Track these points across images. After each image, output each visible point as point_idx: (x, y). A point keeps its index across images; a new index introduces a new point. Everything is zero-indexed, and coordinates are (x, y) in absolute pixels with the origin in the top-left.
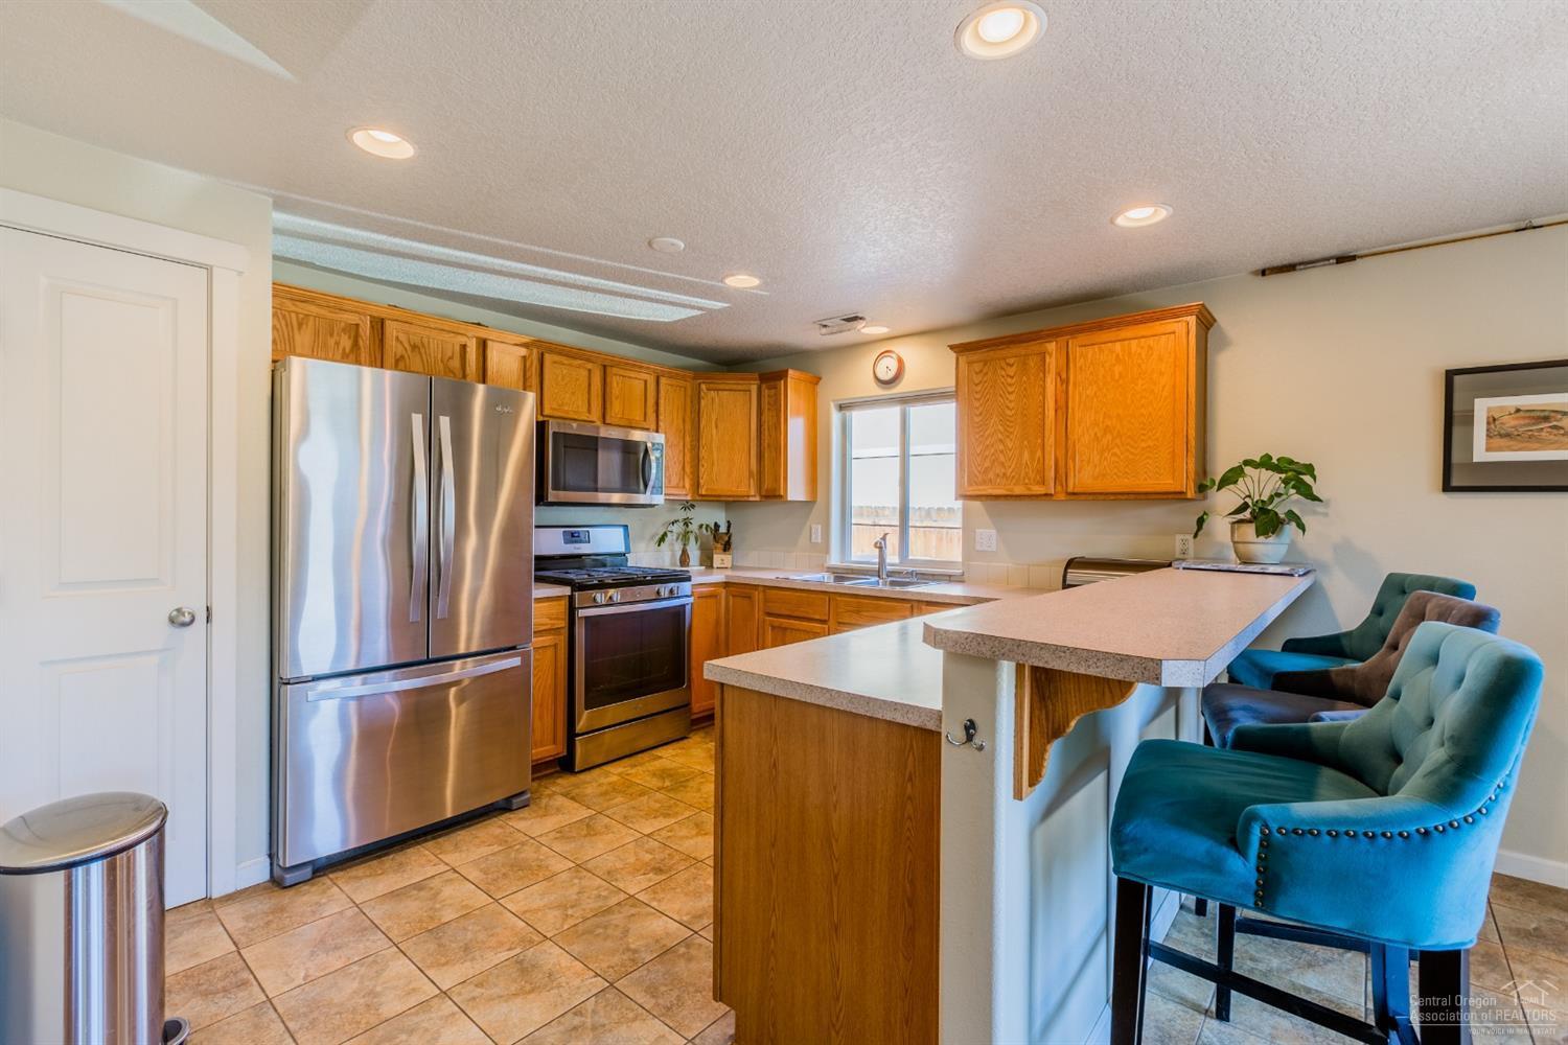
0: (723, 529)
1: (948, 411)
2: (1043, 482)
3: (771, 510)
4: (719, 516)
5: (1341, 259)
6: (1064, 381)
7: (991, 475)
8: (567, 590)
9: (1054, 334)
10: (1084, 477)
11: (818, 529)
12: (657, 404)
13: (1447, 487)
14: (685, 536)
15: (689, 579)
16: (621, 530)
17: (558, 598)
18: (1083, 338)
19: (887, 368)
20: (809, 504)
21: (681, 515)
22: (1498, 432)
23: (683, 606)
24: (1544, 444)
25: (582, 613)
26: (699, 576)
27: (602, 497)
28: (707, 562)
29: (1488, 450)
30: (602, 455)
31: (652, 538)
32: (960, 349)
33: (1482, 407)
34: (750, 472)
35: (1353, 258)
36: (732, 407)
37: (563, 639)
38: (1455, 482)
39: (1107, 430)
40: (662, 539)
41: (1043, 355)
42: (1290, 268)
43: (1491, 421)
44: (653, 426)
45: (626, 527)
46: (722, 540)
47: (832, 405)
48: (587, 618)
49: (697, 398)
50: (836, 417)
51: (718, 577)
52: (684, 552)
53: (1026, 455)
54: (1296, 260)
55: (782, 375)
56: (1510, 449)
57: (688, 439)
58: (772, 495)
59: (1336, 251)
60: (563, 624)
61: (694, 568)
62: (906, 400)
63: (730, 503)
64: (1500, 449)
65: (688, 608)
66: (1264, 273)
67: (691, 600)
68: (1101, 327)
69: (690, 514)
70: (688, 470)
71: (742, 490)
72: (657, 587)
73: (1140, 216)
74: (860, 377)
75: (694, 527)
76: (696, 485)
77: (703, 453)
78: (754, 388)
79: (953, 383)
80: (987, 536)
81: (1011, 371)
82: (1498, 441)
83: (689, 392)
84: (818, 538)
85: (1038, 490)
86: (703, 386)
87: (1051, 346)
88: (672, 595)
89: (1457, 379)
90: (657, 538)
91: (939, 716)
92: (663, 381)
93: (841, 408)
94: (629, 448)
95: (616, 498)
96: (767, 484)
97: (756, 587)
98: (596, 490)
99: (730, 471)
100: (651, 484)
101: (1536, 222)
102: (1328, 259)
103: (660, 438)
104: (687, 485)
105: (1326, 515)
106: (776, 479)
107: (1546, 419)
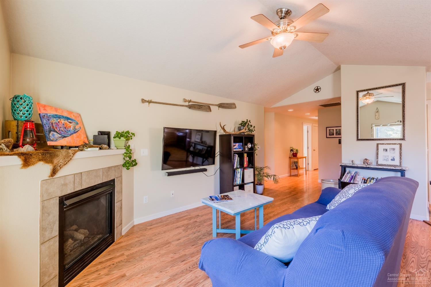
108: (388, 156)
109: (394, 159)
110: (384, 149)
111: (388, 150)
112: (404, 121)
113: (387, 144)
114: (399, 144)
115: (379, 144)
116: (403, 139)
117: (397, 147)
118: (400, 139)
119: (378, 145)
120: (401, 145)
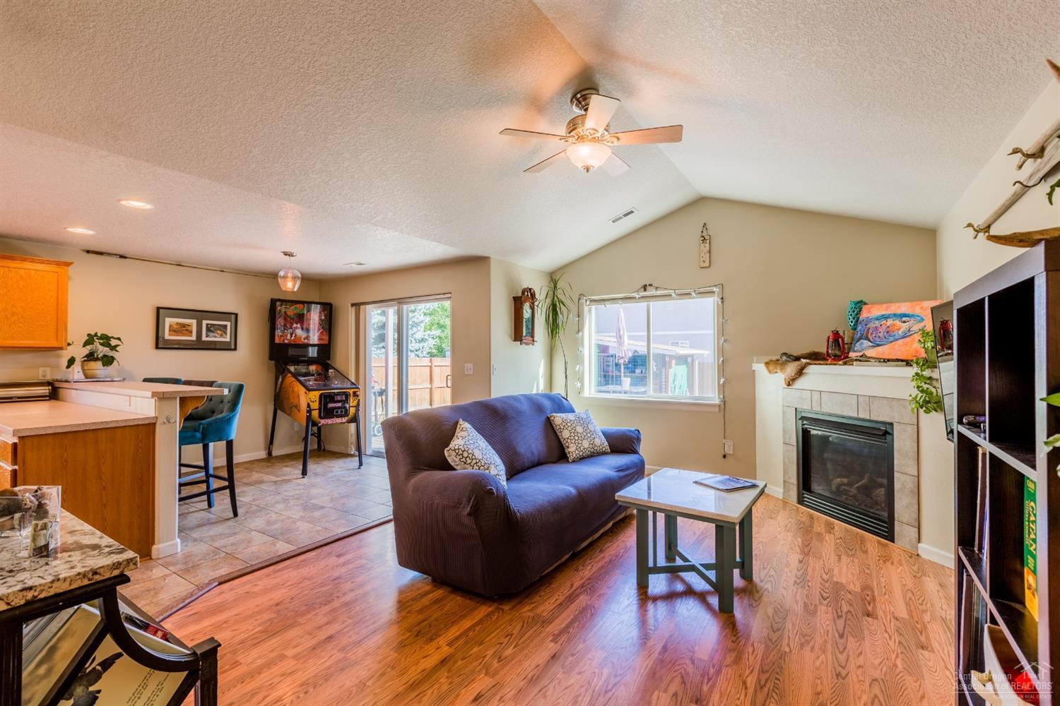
5: (122, 257)
13: (157, 347)
22: (172, 330)
24: (183, 334)
29: (170, 335)
33: (168, 321)
35: (126, 258)
38: (160, 346)
42: (101, 253)
43: (170, 326)
54: (104, 251)
56: (175, 335)
59: (121, 253)
64: (172, 335)
66: (88, 252)
82: (171, 333)
89: (161, 310)
101: (182, 264)
102: (116, 255)
107: (184, 327)
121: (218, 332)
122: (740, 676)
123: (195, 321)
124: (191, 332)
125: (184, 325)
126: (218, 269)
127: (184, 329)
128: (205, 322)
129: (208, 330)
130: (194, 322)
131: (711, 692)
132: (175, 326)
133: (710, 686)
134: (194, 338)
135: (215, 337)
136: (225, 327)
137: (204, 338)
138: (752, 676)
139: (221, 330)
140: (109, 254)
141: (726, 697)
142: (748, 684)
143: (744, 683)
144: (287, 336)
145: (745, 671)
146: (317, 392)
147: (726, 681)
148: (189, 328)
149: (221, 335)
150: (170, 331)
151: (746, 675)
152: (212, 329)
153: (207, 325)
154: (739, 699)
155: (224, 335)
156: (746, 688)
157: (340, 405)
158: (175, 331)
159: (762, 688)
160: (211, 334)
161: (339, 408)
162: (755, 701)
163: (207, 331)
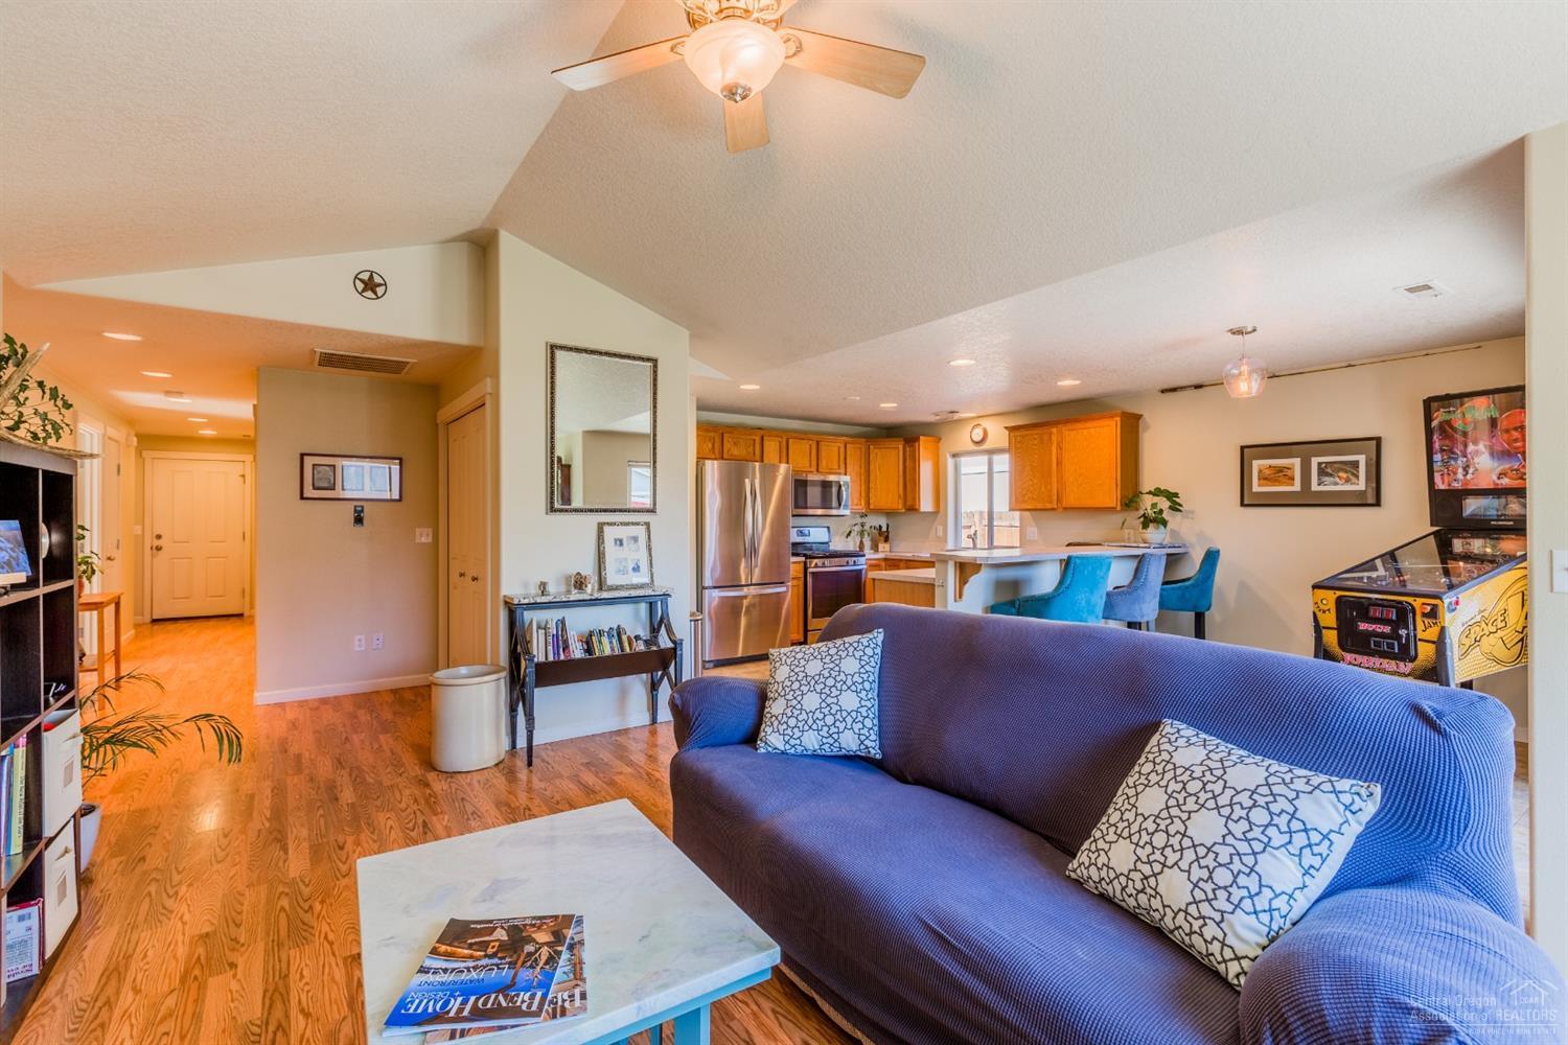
0: (884, 529)
1: (1006, 457)
2: (1051, 502)
3: (912, 517)
4: (882, 521)
5: (1198, 387)
6: (1060, 448)
7: (1026, 498)
8: (803, 559)
9: (1056, 423)
10: (1071, 499)
11: (940, 528)
12: (845, 459)
13: (1242, 504)
14: (862, 533)
15: (864, 556)
16: (826, 529)
17: (799, 562)
18: (1069, 426)
19: (978, 435)
20: (936, 513)
21: (859, 520)
22: (1263, 478)
23: (861, 570)
24: (1280, 483)
25: (810, 570)
26: (869, 554)
27: (810, 512)
28: (875, 548)
29: (1259, 485)
30: (810, 490)
31: (843, 534)
32: (1011, 429)
33: (1256, 464)
34: (899, 496)
35: (1202, 386)
36: (888, 458)
37: (801, 583)
38: (1246, 502)
39: (1081, 475)
40: (849, 534)
41: (1051, 434)
42: (1174, 390)
43: (1260, 471)
44: (843, 471)
45: (828, 528)
46: (884, 536)
47: (948, 455)
48: (813, 573)
49: (868, 454)
50: (950, 462)
51: (880, 555)
52: (861, 542)
53: (1043, 489)
54: (1179, 386)
55: (917, 439)
56: (1267, 485)
57: (863, 477)
58: (912, 508)
60: (802, 575)
61: (867, 551)
62: (991, 452)
63: (889, 514)
64: (1263, 485)
65: (864, 572)
66: (1163, 391)
67: (865, 567)
68: (1077, 421)
69: (864, 520)
70: (863, 494)
71: (895, 506)
72: (847, 559)
73: (1067, 383)
74: (963, 438)
75: (867, 527)
76: (868, 503)
77: (871, 485)
78: (901, 447)
79: (1007, 445)
80: (1033, 532)
81: (1035, 442)
82: (1262, 482)
83: (863, 450)
84: (940, 534)
85: (1049, 506)
86: (871, 447)
87: (1054, 430)
88: (855, 564)
89: (1245, 450)
90: (846, 534)
91: (934, 579)
92: (848, 446)
93: (954, 456)
94: (826, 485)
95: (820, 512)
96: (909, 503)
97: (901, 560)
98: (806, 508)
99: (887, 493)
100: (843, 504)
102: (1190, 386)
103: (847, 478)
104: (863, 504)
105: (1192, 518)
106: (914, 499)
107: (1281, 471)
108: (626, 559)
109: (638, 567)
110: (616, 540)
111: (625, 542)
112: (655, 462)
113: (622, 524)
114: (646, 523)
115: (605, 523)
116: (652, 511)
117: (641, 531)
118: (648, 511)
119: (601, 527)
120: (647, 524)
121: (1341, 474)
122: (318, 1020)
123: (1299, 459)
124: (1292, 479)
125: (1280, 470)
126: (1343, 365)
127: (1282, 474)
128: (1315, 461)
129: (1322, 472)
130: (1296, 462)
131: (347, 973)
132: (1267, 472)
133: (353, 978)
134: (1297, 487)
135: (1336, 484)
136: (1355, 464)
137: (1315, 487)
138: (299, 1033)
139: (1346, 472)
140: (1182, 388)
141: (326, 983)
142: (301, 1017)
143: (307, 1015)
144: (1455, 473)
145: (313, 1032)
146: (1332, 592)
147: (336, 1000)
148: (1289, 473)
149: (1348, 481)
150: (1259, 479)
151: (310, 1026)
152: (1329, 470)
153: (1320, 464)
154: (308, 992)
155: (1354, 479)
156: (302, 1010)
157: (1387, 629)
158: (1266, 479)
159: (279, 1026)
160: (1327, 479)
161: (1383, 635)
162: (284, 1004)
163: (1319, 476)
